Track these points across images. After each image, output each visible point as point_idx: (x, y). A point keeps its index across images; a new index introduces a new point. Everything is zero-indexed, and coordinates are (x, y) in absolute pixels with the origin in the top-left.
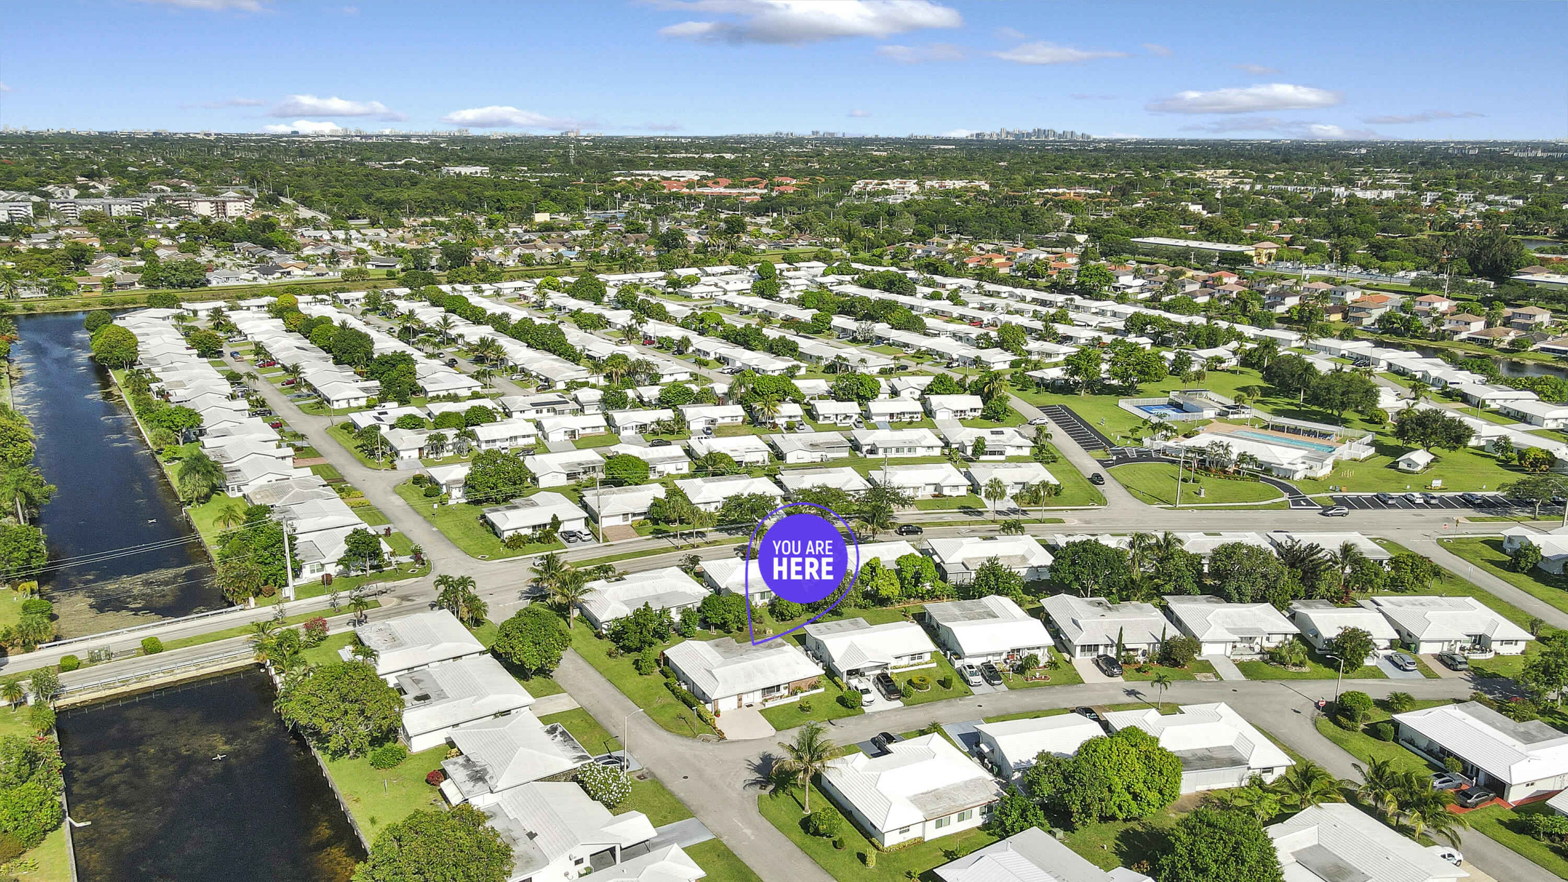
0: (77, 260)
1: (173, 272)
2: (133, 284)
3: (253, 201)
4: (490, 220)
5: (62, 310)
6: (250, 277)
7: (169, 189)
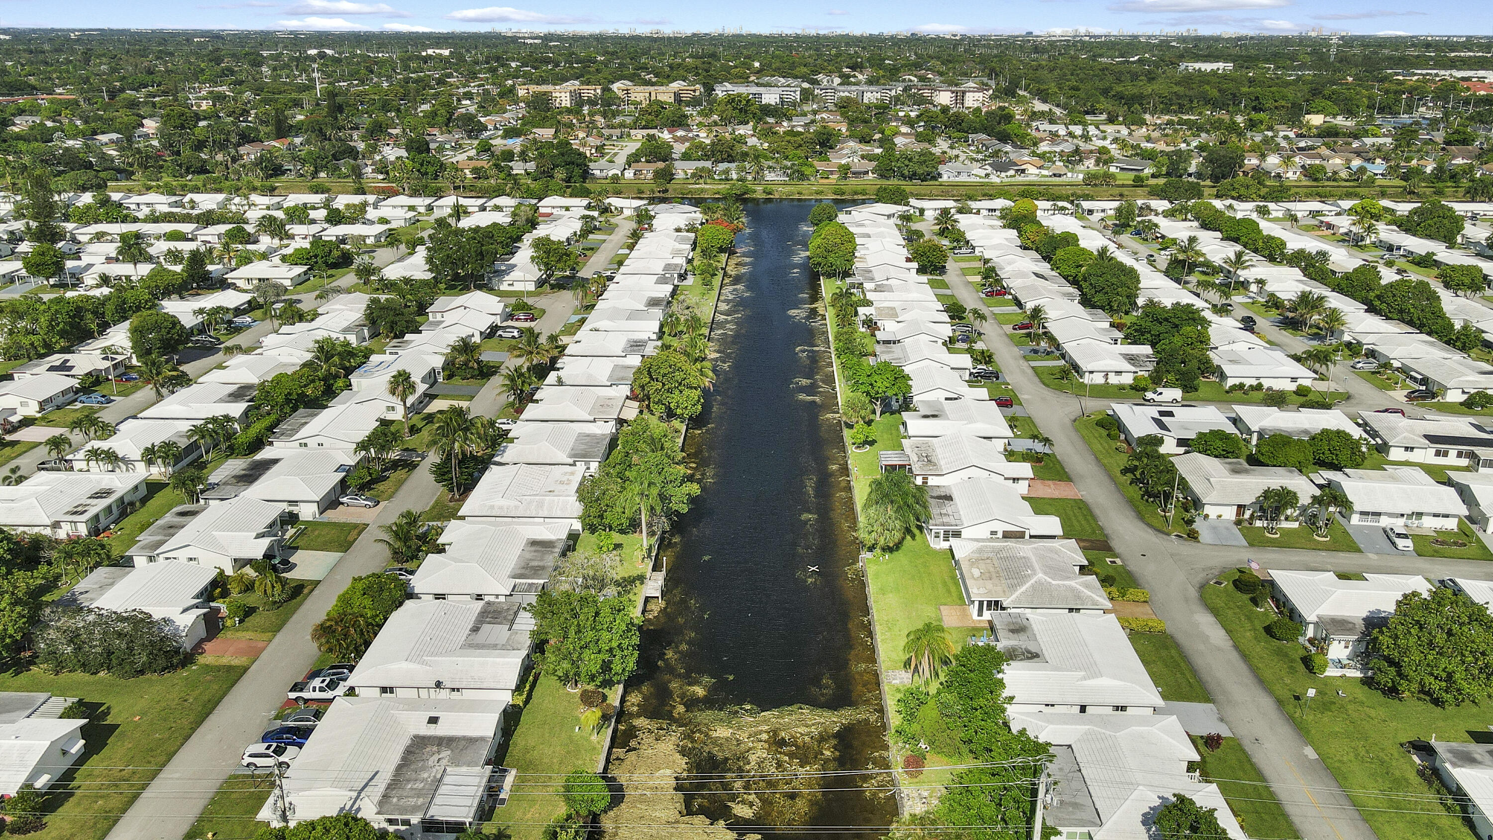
0: (822, 145)
1: (907, 162)
2: (867, 173)
3: (991, 92)
4: (1251, 120)
5: (797, 196)
6: (982, 173)
7: (916, 79)
